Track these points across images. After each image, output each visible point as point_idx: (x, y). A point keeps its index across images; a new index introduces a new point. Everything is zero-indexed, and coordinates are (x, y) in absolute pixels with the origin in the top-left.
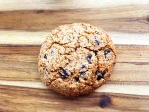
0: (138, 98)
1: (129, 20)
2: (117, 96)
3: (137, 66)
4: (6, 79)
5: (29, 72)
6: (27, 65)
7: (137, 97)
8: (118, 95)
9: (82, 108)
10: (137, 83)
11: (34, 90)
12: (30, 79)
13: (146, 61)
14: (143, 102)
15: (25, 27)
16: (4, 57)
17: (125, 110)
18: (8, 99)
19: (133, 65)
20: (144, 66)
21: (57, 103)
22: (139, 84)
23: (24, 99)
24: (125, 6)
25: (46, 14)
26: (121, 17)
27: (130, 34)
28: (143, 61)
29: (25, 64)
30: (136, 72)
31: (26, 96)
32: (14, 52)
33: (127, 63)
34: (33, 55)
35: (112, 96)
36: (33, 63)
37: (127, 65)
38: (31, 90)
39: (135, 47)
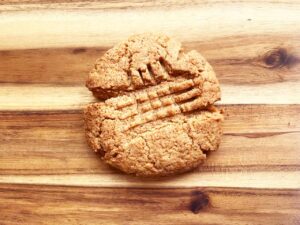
0: (254, 194)
1: (233, 62)
2: (218, 193)
3: (249, 140)
4: (22, 172)
5: (63, 159)
6: (59, 146)
7: (251, 191)
8: (220, 190)
9: (160, 216)
10: (250, 168)
11: (74, 190)
12: (66, 171)
13: (265, 131)
14: (262, 200)
15: (53, 79)
16: (16, 133)
17: (232, 214)
18: (28, 209)
19: (244, 138)
20: (261, 139)
21: (116, 210)
22: (255, 171)
23: (57, 206)
24: (227, 38)
25: (90, 55)
26: (220, 57)
27: (237, 87)
28: (259, 131)
29: (57, 144)
30: (248, 150)
31: (61, 201)
32: (36, 124)
33: (233, 135)
34: (71, 127)
35: (211, 191)
36: (71, 142)
37: (234, 138)
38: (70, 190)
39: (246, 108)
